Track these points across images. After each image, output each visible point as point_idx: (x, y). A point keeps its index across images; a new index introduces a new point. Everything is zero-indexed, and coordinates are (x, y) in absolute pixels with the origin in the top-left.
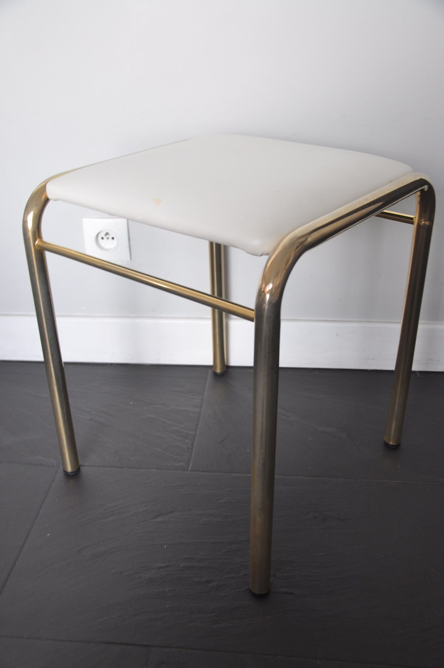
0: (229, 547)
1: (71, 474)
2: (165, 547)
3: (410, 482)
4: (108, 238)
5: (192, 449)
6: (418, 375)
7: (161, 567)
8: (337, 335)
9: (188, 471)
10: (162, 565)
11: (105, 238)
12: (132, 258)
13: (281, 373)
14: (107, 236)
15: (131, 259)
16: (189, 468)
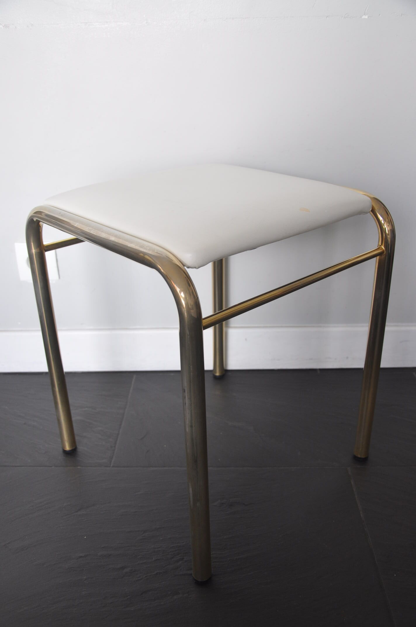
0: (143, 535)
5: (115, 447)
7: (81, 557)
8: (246, 339)
9: (110, 467)
10: (81, 555)
12: (61, 277)
13: (206, 375)
15: (59, 278)
16: (111, 465)
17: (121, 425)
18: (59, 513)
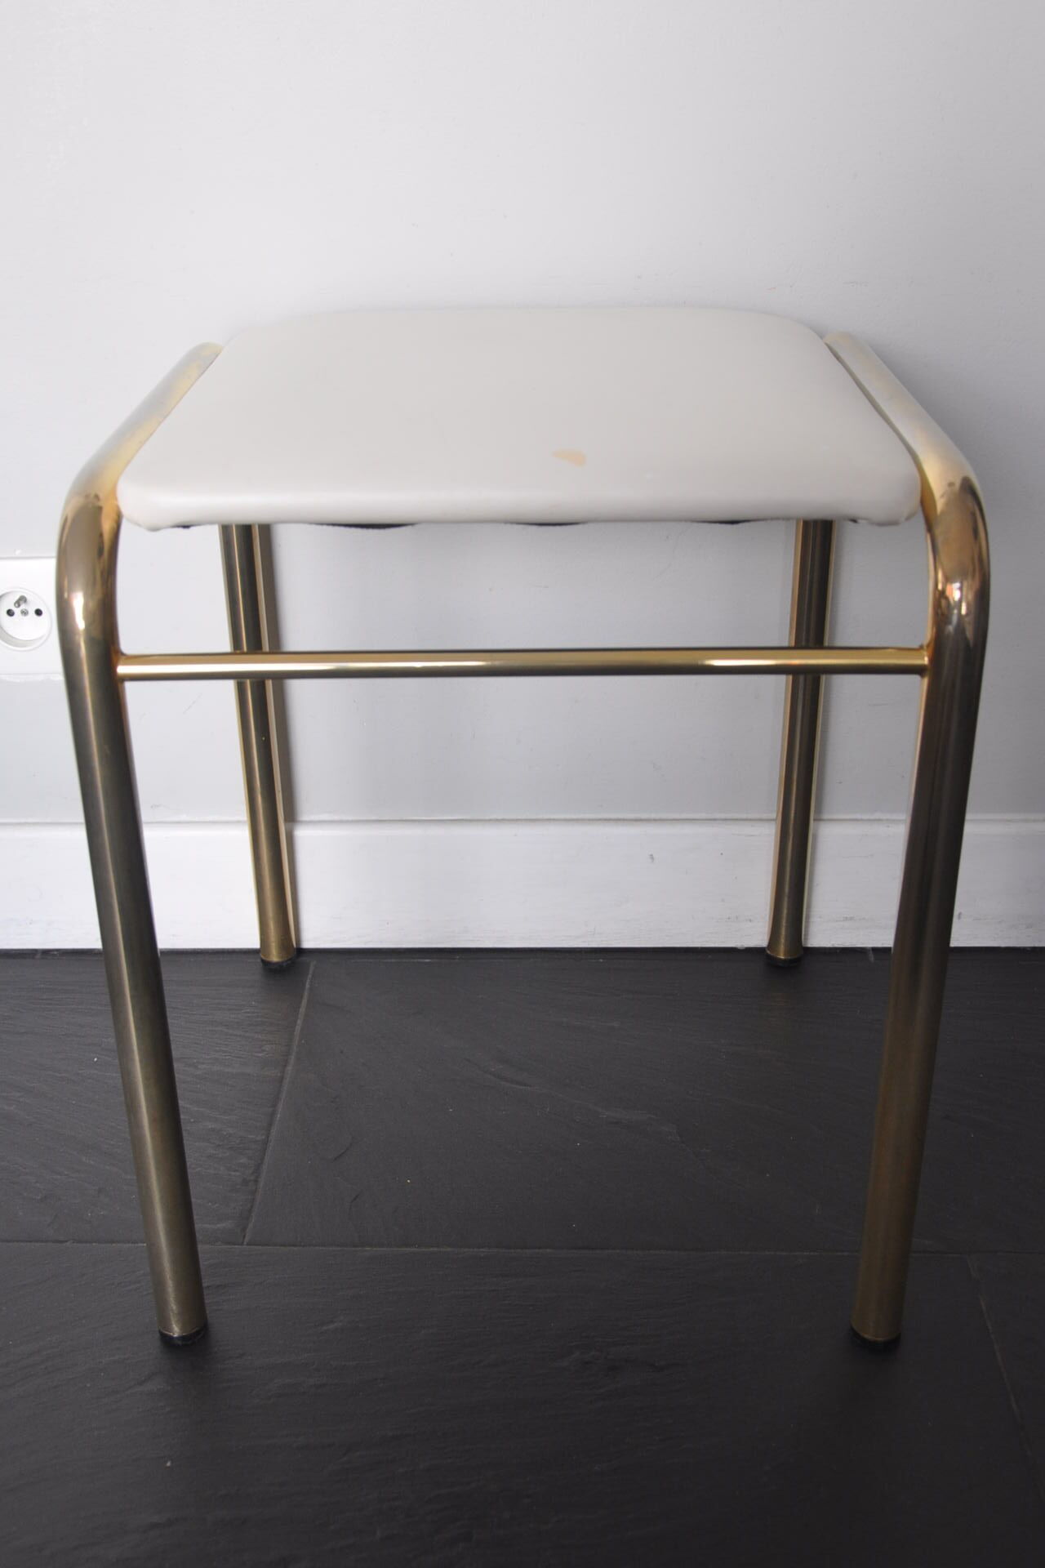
0: (345, 1459)
1: (180, 1343)
2: (169, 1464)
3: (846, 1254)
4: (25, 613)
5: (256, 1181)
6: (872, 957)
7: (154, 1526)
9: (242, 1244)
10: (156, 1519)
11: (17, 611)
14: (23, 607)
16: (245, 1237)
17: (273, 1115)
18: (88, 1385)
